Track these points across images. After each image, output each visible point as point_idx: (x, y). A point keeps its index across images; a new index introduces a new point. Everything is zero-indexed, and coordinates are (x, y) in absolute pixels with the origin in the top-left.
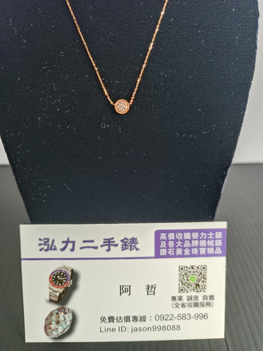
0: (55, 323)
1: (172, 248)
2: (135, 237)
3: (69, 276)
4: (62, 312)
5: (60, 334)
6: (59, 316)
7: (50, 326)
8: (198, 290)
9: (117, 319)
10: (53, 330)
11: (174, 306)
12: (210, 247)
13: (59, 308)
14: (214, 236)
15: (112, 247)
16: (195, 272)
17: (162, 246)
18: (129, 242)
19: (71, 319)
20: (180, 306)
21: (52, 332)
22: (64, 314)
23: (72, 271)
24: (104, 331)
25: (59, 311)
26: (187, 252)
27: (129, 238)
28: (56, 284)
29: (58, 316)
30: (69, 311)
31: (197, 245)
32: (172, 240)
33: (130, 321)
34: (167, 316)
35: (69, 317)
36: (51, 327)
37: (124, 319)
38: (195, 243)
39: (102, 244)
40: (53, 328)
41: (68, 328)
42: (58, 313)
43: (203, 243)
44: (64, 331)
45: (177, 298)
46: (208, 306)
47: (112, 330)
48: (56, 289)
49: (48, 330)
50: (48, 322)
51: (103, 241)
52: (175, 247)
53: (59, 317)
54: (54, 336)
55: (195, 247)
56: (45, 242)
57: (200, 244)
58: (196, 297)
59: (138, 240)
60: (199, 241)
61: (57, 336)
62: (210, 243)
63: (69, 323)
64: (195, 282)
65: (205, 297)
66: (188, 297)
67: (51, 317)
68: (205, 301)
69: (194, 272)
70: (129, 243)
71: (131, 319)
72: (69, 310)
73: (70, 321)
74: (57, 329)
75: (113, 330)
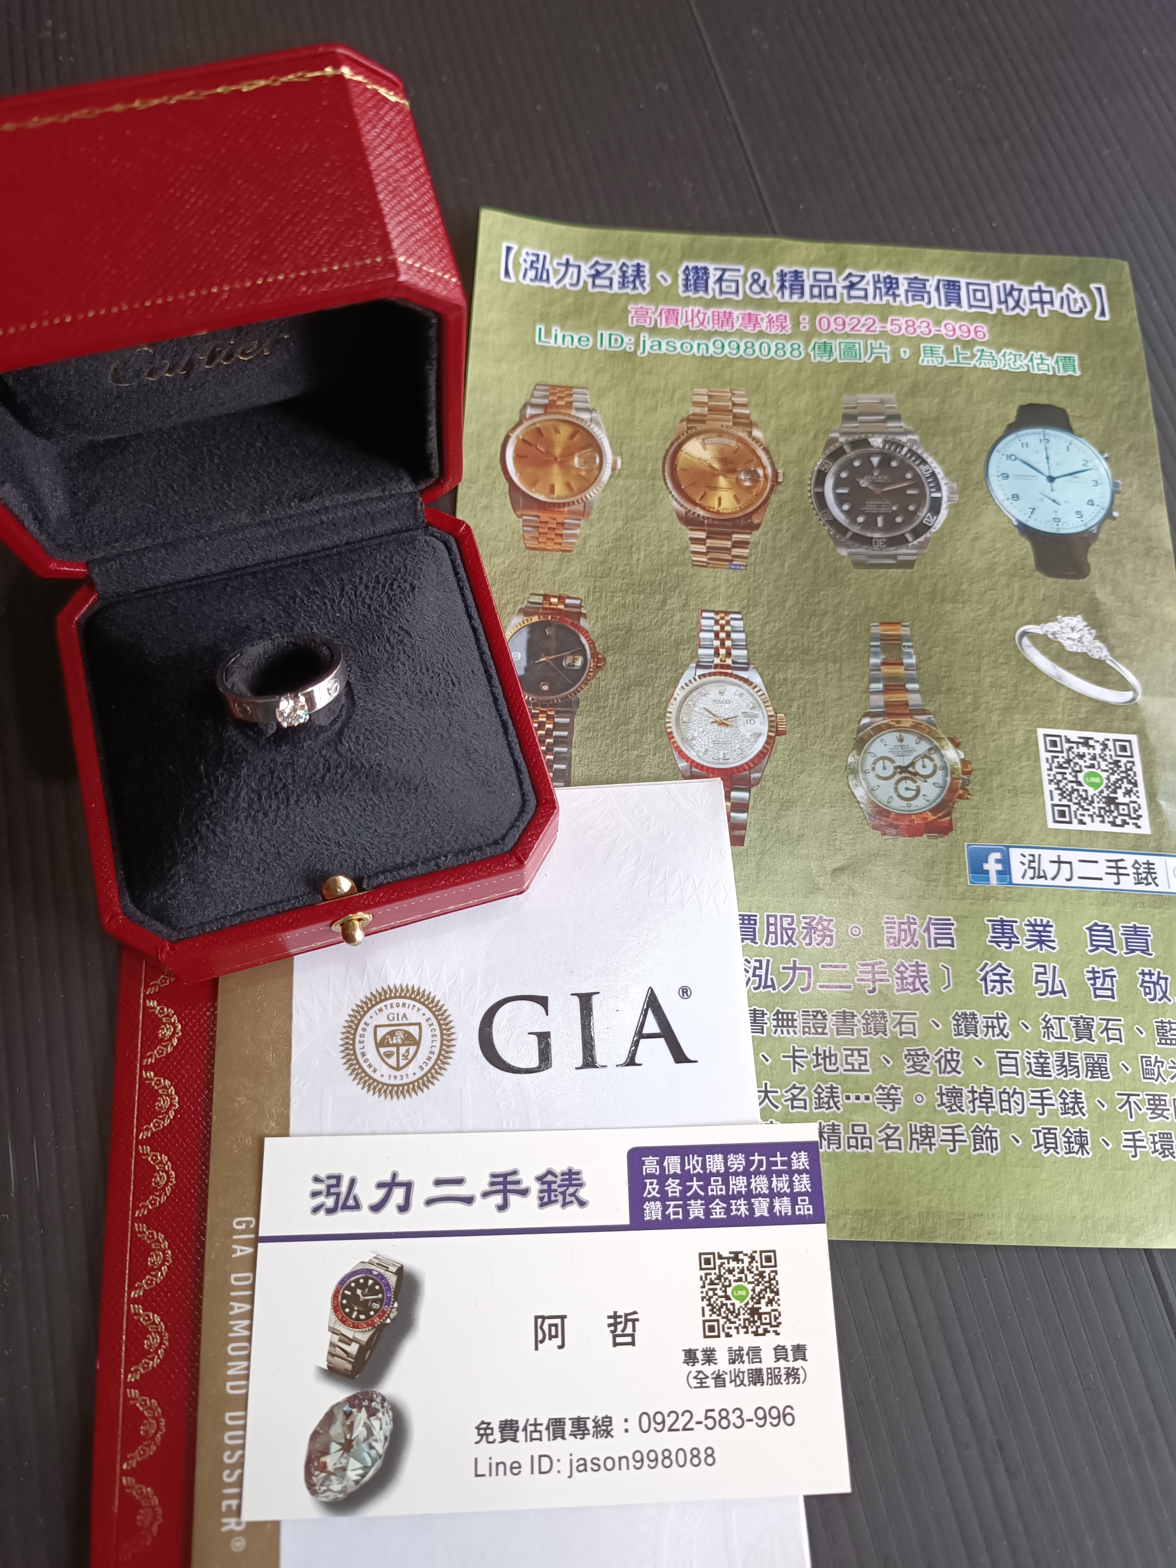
0: (339, 1447)
1: (674, 1199)
2: (576, 1168)
3: (389, 1289)
4: (364, 1410)
5: (352, 1488)
6: (352, 1423)
7: (323, 1459)
8: (758, 1327)
9: (525, 1429)
10: (330, 1473)
11: (694, 1382)
12: (781, 1195)
13: (355, 1397)
14: (788, 1163)
15: (513, 1198)
16: (746, 1272)
17: (649, 1193)
18: (559, 1182)
19: (388, 1434)
20: (710, 1382)
21: (327, 1483)
22: (369, 1417)
23: (400, 1271)
24: (487, 1473)
25: (352, 1406)
26: (718, 1212)
27: (558, 1170)
28: (349, 1315)
29: (348, 1423)
30: (383, 1407)
31: (744, 1190)
32: (675, 1176)
33: (563, 1438)
34: (673, 1416)
35: (382, 1426)
36: (325, 1464)
37: (548, 1428)
38: (739, 1184)
39: (487, 1188)
40: (330, 1468)
41: (379, 1464)
42: (351, 1413)
43: (760, 1183)
44: (363, 1476)
45: (700, 1355)
46: (791, 1380)
47: (512, 1468)
48: (349, 1333)
49: (317, 1473)
50: (317, 1446)
51: (488, 1179)
52: (683, 1197)
53: (351, 1428)
54: (331, 1496)
55: (739, 1195)
56: (329, 1187)
57: (753, 1186)
58: (755, 1351)
59: (585, 1177)
60: (749, 1178)
61: (341, 1496)
62: (780, 1185)
63: (380, 1447)
64: (748, 1303)
65: (780, 1352)
66: (730, 1350)
67: (329, 1427)
68: (782, 1364)
69: (742, 1272)
70: (560, 1186)
71: (568, 1428)
72: (384, 1399)
73: (386, 1438)
74: (344, 1469)
75: (515, 1468)
